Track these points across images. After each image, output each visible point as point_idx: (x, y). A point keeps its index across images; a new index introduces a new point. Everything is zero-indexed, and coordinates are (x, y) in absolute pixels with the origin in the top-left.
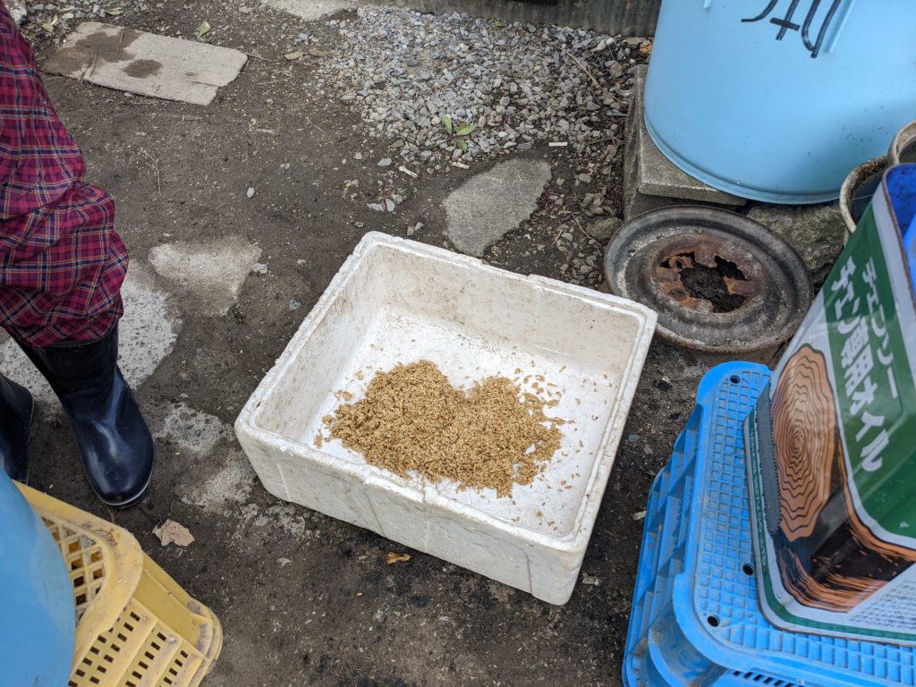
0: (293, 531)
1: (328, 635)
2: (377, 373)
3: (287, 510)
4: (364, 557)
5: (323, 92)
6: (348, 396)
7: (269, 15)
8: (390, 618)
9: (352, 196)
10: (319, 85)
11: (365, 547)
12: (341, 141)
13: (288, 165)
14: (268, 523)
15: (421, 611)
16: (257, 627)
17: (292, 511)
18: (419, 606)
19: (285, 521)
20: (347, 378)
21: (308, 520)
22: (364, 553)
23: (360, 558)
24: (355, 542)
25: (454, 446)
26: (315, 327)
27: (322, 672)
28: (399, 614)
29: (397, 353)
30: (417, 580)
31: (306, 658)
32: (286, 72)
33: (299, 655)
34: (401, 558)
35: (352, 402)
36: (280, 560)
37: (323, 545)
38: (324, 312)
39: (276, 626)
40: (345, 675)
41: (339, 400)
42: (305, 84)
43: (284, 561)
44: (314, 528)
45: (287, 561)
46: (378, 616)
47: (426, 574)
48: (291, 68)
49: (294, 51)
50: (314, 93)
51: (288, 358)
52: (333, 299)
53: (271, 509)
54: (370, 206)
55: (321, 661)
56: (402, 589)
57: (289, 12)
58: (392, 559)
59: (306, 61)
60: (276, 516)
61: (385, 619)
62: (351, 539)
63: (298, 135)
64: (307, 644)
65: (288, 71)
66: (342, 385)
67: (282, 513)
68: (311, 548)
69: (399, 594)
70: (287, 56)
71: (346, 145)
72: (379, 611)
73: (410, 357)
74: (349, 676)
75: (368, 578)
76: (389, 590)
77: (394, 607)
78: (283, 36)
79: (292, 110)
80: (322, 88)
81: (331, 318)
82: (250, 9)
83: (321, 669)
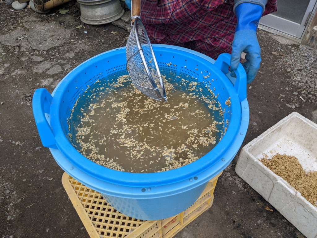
0: (239, 186)
1: (242, 219)
2: (277, 154)
3: (239, 179)
4: (258, 204)
5: (280, 66)
6: (266, 156)
7: (270, 39)
8: (262, 224)
9: (282, 100)
10: (280, 64)
11: (260, 201)
12: (282, 82)
13: (264, 84)
14: (232, 180)
15: (273, 228)
16: (222, 206)
17: (240, 180)
18: (272, 226)
19: (237, 182)
20: (267, 151)
21: (244, 185)
22: (259, 203)
23: (257, 203)
24: (257, 198)
25: (299, 186)
26: (271, 132)
27: (238, 228)
28: (265, 225)
29: (285, 151)
30: (274, 219)
31: (234, 222)
32: (270, 57)
33: (232, 220)
34: (270, 210)
35: (268, 159)
36: (233, 192)
37: (247, 194)
38: (275, 129)
39: (228, 208)
40: (245, 232)
41: (263, 156)
42: (275, 62)
43: (234, 193)
44: (245, 188)
45: (235, 193)
46: (259, 222)
47: (277, 219)
48: (272, 56)
49: (275, 52)
50: (278, 66)
51: (261, 137)
52: (278, 126)
53: (234, 177)
54: (287, 104)
55: (238, 225)
56: (268, 219)
57: (276, 40)
58: (267, 209)
59: (278, 55)
60: (235, 179)
61: (261, 224)
62: (255, 197)
63: (269, 76)
64: (235, 218)
65: (271, 57)
66: (266, 152)
67: (237, 179)
68: (242, 193)
69: (267, 220)
70: (272, 53)
71: (284, 84)
72: (259, 221)
73: (289, 154)
74: (246, 233)
75: (258, 210)
76: (264, 217)
77: (264, 222)
78: (272, 46)
79: (270, 68)
80: (280, 65)
81: (275, 131)
82: (265, 36)
83: (238, 227)
